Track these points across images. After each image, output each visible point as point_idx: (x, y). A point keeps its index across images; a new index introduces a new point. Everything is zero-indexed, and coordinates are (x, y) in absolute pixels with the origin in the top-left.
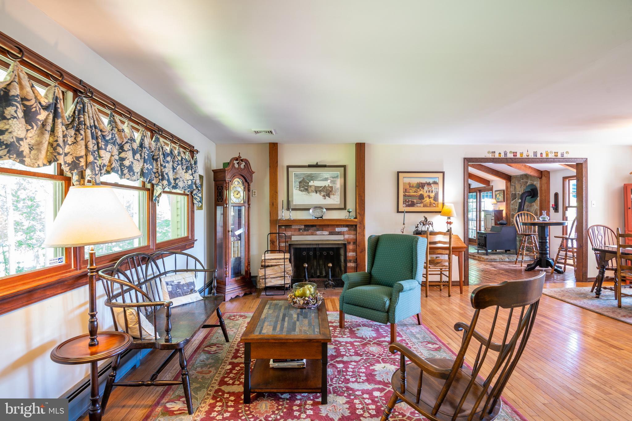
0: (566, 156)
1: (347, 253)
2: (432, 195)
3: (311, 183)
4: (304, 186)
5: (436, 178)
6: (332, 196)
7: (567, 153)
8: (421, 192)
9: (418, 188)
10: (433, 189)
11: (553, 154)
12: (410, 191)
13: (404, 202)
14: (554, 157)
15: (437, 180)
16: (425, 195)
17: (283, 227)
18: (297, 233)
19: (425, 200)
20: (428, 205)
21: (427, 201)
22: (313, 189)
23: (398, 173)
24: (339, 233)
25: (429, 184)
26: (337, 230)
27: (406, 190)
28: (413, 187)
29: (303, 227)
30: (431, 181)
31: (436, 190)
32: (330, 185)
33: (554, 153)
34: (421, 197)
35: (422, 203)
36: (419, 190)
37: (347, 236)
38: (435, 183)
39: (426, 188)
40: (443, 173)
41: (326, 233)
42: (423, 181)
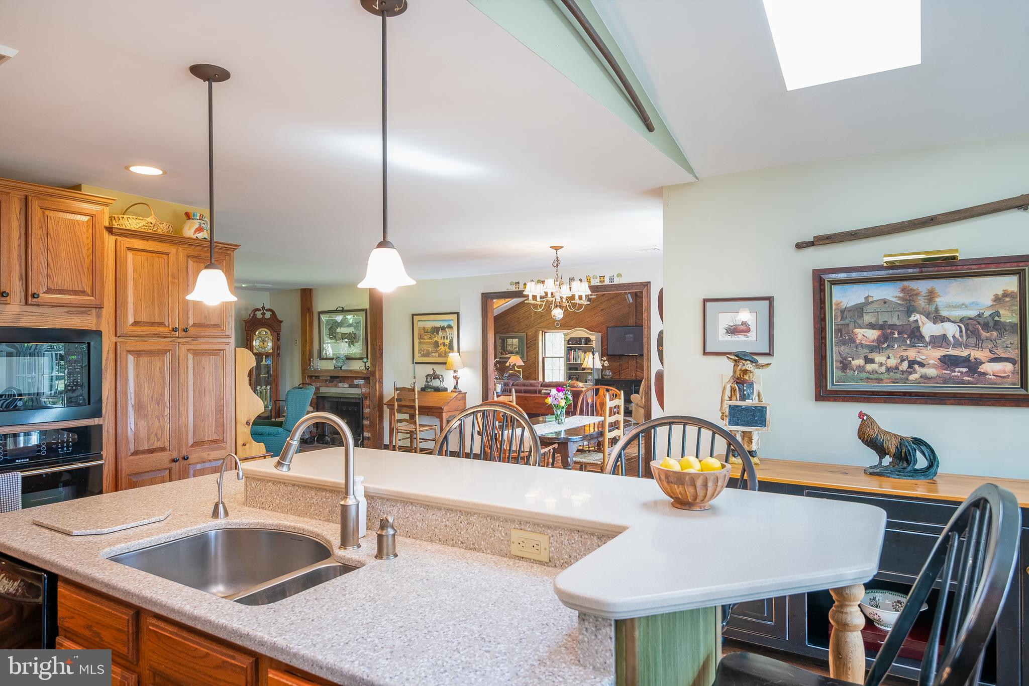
0: (617, 281)
1: (364, 409)
2: (447, 342)
3: (338, 330)
4: (333, 335)
5: (451, 320)
6: (355, 344)
7: (619, 275)
8: (436, 339)
9: (433, 334)
10: (448, 334)
11: (598, 280)
12: (425, 337)
13: (419, 351)
14: (599, 284)
15: (451, 323)
16: (440, 342)
17: (314, 378)
18: (324, 384)
19: (440, 348)
20: (443, 355)
21: (442, 350)
22: (339, 336)
23: (413, 315)
24: (357, 386)
25: (443, 328)
26: (356, 382)
27: (421, 336)
28: (427, 332)
29: (329, 378)
30: (445, 324)
31: (450, 336)
32: (354, 332)
33: (598, 278)
34: (436, 344)
35: (437, 352)
36: (433, 336)
37: (364, 390)
38: (450, 327)
39: (440, 333)
40: (458, 314)
41: (346, 385)
42: (438, 324)
